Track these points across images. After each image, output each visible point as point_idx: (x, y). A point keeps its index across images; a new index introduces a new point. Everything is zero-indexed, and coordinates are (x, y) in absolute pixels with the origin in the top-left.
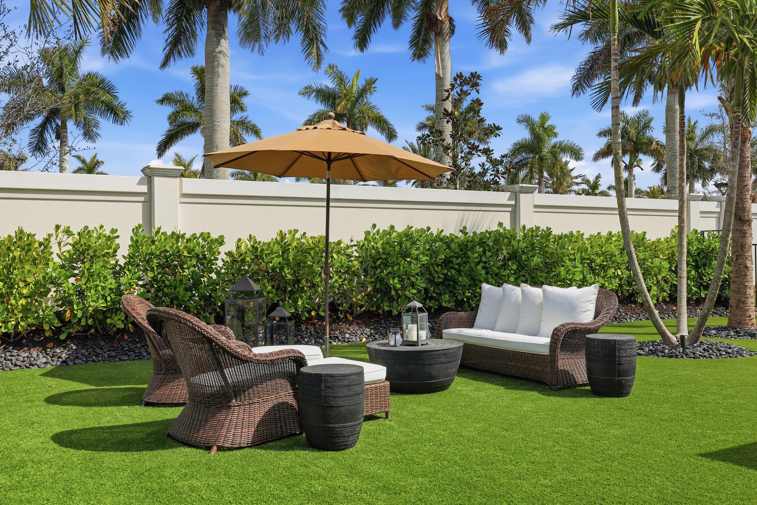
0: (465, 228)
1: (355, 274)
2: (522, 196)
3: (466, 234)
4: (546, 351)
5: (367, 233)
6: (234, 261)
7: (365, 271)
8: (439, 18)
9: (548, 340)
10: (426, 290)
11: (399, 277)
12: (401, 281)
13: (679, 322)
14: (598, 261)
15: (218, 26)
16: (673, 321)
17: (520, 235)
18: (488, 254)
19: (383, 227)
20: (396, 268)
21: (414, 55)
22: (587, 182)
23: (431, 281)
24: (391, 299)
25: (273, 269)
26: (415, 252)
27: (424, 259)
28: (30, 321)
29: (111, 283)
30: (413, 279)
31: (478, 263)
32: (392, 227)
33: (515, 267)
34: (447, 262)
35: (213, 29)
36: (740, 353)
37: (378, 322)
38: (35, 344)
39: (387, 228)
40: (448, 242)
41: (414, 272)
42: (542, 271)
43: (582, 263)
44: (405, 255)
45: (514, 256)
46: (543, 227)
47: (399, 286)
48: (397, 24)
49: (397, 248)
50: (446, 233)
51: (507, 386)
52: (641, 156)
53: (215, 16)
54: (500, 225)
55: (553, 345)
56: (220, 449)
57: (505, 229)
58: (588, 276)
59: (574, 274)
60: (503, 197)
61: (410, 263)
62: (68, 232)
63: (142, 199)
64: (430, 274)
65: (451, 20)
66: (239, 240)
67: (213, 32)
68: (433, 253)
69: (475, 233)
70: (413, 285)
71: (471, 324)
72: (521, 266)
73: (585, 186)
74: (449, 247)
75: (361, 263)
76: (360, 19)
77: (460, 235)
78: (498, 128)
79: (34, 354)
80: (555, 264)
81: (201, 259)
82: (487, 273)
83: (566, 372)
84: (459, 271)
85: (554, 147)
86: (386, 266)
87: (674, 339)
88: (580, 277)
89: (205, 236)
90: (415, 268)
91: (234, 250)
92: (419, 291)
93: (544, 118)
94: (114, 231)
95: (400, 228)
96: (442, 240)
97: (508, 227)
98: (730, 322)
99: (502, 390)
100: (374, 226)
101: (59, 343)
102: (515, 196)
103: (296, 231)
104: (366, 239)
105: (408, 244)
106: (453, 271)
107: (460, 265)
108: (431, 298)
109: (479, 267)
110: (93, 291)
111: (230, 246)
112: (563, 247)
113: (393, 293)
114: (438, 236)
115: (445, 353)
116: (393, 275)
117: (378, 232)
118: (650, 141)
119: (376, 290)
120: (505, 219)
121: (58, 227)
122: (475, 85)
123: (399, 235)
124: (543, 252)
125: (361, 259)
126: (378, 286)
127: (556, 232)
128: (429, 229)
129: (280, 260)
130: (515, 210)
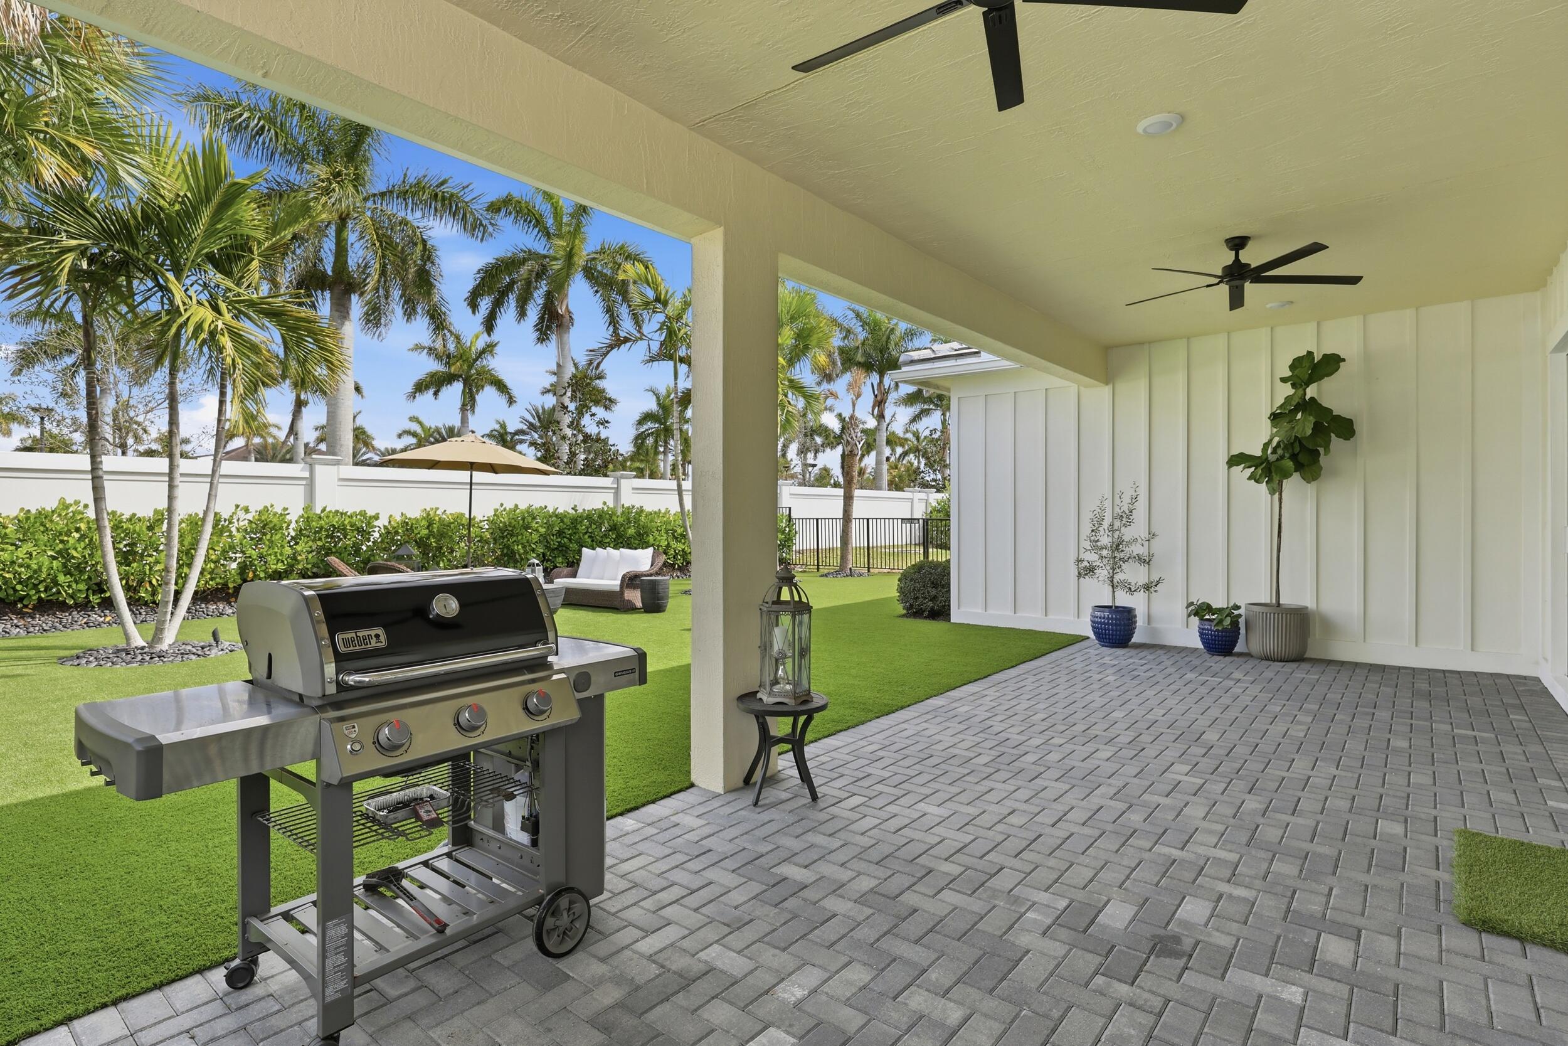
0: (576, 506)
1: (487, 542)
2: (623, 481)
3: (576, 511)
4: (618, 589)
5: (496, 510)
6: (388, 532)
7: (495, 539)
8: (560, 311)
9: (619, 582)
10: (544, 555)
11: (522, 544)
12: (524, 547)
15: (342, 309)
17: (620, 511)
18: (594, 526)
19: (509, 506)
20: (520, 537)
21: (538, 339)
23: (547, 547)
25: (421, 538)
26: (534, 525)
27: (542, 530)
28: (218, 580)
29: (288, 551)
30: (534, 546)
31: (586, 533)
32: (516, 506)
33: (614, 536)
34: (560, 533)
35: (337, 311)
38: (220, 600)
39: (512, 507)
40: (561, 517)
41: (534, 541)
42: (635, 539)
43: (667, 533)
44: (527, 527)
45: (614, 528)
46: (637, 505)
47: (522, 551)
48: (522, 313)
49: (521, 522)
50: (561, 510)
51: (593, 611)
53: (339, 299)
54: (605, 503)
55: (622, 586)
57: (608, 507)
58: (671, 543)
59: (660, 541)
60: (608, 482)
61: (531, 533)
62: (247, 510)
63: (304, 482)
64: (547, 542)
65: (570, 312)
66: (391, 516)
67: (337, 314)
68: (549, 526)
69: (584, 510)
70: (533, 550)
71: (574, 575)
72: (619, 536)
74: (562, 521)
75: (492, 533)
76: (485, 304)
77: (572, 512)
78: (607, 422)
79: (221, 606)
81: (360, 530)
82: (593, 541)
83: (629, 601)
84: (570, 540)
86: (512, 535)
89: (363, 513)
90: (535, 537)
91: (387, 524)
92: (538, 555)
94: (285, 509)
95: (523, 506)
96: (556, 516)
97: (611, 506)
99: (590, 613)
100: (502, 505)
102: (618, 481)
103: (437, 509)
104: (495, 515)
105: (530, 519)
106: (566, 540)
107: (570, 534)
108: (548, 560)
109: (586, 536)
110: (273, 557)
111: (382, 522)
112: (652, 521)
113: (517, 556)
114: (554, 513)
115: (553, 591)
116: (517, 542)
117: (505, 509)
119: (503, 555)
120: (609, 499)
121: (237, 506)
123: (522, 512)
124: (637, 525)
125: (491, 531)
126: (505, 551)
127: (648, 508)
128: (546, 507)
129: (427, 532)
130: (617, 492)
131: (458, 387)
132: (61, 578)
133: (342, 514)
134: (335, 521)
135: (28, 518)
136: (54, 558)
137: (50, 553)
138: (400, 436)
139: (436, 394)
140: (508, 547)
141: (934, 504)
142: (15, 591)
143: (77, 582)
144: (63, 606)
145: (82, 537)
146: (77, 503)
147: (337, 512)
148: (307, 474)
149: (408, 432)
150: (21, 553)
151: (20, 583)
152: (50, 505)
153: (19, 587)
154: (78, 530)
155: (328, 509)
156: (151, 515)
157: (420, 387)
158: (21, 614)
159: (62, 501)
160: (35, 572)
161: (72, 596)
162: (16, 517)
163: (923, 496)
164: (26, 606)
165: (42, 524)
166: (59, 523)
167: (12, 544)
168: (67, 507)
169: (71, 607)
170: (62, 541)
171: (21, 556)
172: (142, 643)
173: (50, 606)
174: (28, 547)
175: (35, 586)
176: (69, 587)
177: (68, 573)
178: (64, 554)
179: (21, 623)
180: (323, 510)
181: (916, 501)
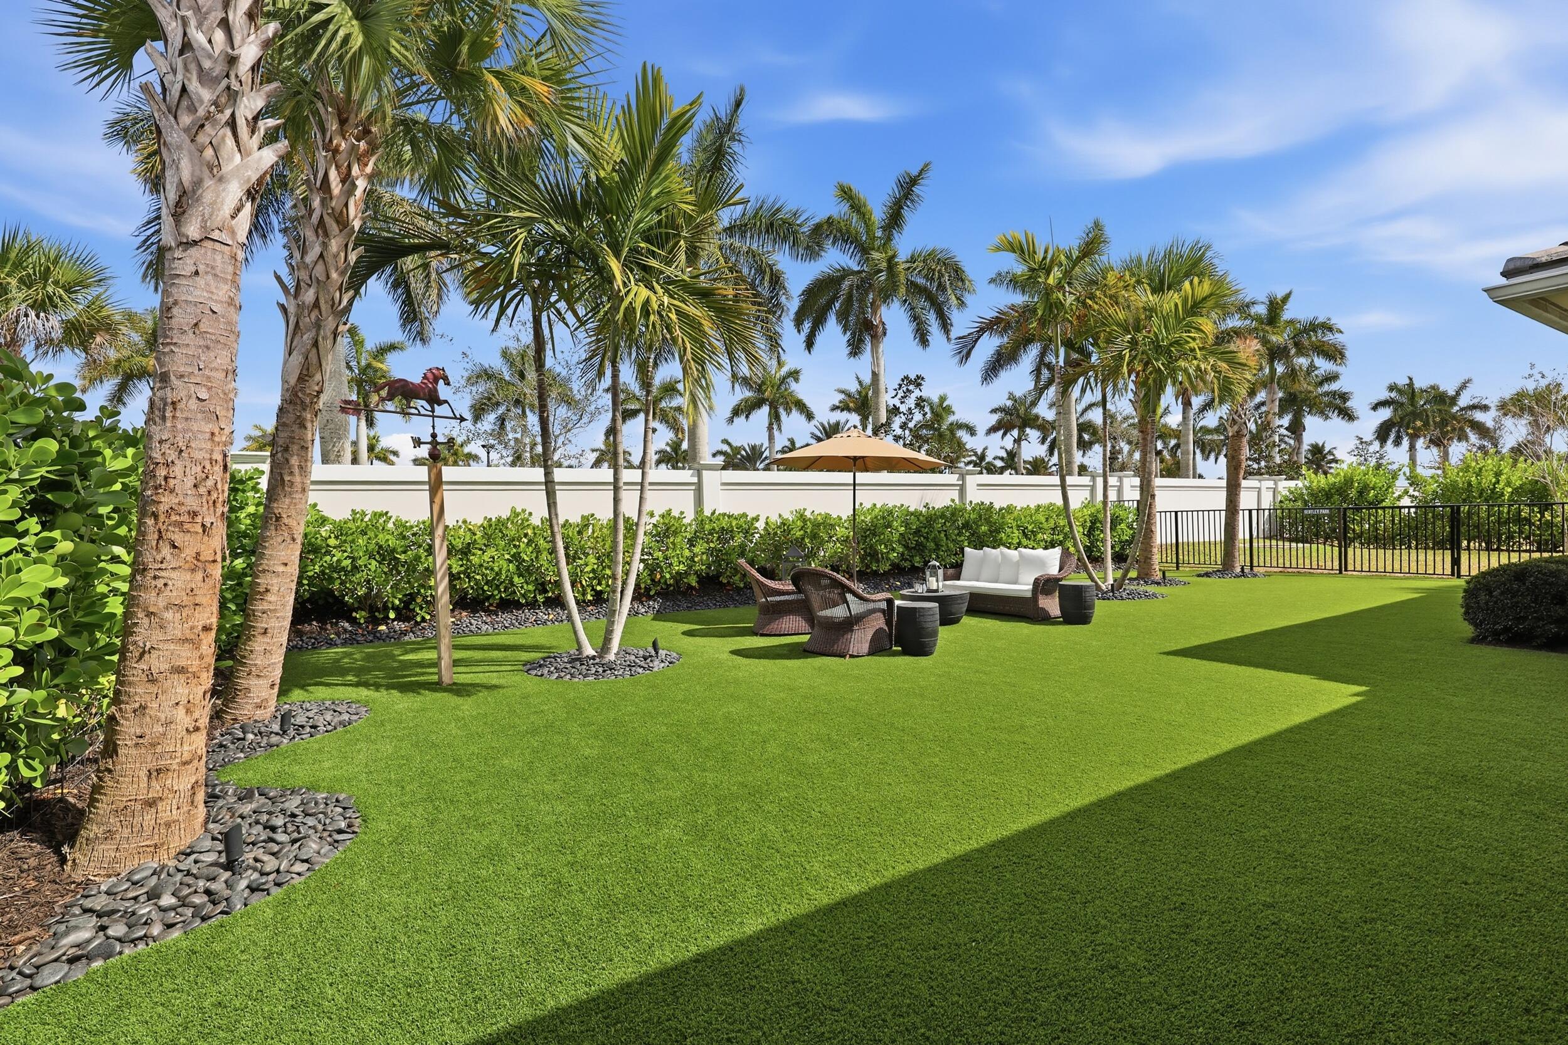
0: (927, 504)
1: (852, 541)
2: (966, 477)
3: (929, 509)
4: (1029, 595)
6: (768, 534)
7: (858, 539)
8: (874, 323)
9: (1031, 587)
11: (884, 543)
13: (1106, 574)
14: (1030, 528)
16: (1102, 575)
17: (969, 509)
18: (948, 524)
19: (867, 505)
20: (882, 537)
22: (976, 454)
23: (906, 547)
24: (878, 561)
26: (894, 524)
27: (901, 529)
30: (894, 545)
32: (873, 504)
34: (917, 532)
36: (1154, 596)
37: (867, 579)
39: (871, 506)
40: (917, 514)
41: (894, 540)
44: (887, 526)
45: (966, 525)
46: (987, 502)
49: (881, 521)
50: (915, 509)
52: (1028, 430)
54: (953, 501)
55: (1034, 590)
56: (852, 656)
57: (956, 505)
60: (951, 478)
61: (891, 532)
63: (693, 487)
64: (906, 541)
65: (883, 324)
68: (907, 524)
69: (936, 508)
71: (960, 578)
73: (974, 458)
74: (918, 519)
75: (854, 532)
77: (924, 510)
80: (998, 531)
83: (1043, 609)
84: (927, 538)
85: (951, 424)
86: (874, 535)
87: (1104, 587)
88: (1016, 541)
89: (746, 516)
90: (896, 537)
91: (766, 526)
93: (943, 399)
94: (682, 513)
96: (912, 514)
97: (959, 503)
98: (1139, 574)
101: (650, 598)
102: (962, 477)
104: (854, 514)
105: (888, 518)
106: (922, 539)
107: (927, 533)
111: (762, 524)
112: (1003, 517)
114: (909, 511)
116: (881, 542)
118: (1037, 417)
120: (955, 495)
122: (918, 385)
123: (881, 511)
124: (988, 521)
125: (853, 530)
129: (802, 532)
130: (962, 490)
131: (765, 409)
132: (516, 580)
133: (729, 516)
134: (724, 523)
135: (490, 526)
136: (510, 561)
137: (507, 557)
138: (714, 455)
139: (747, 417)
140: (871, 547)
141: (1285, 493)
142: (484, 591)
143: (527, 583)
144: (518, 605)
145: (530, 542)
146: (524, 511)
147: (725, 514)
148: (695, 480)
149: (720, 453)
150: (486, 557)
151: (486, 584)
152: (505, 514)
153: (486, 588)
154: (526, 535)
155: (717, 513)
156: (579, 520)
157: (736, 412)
158: (488, 612)
159: (513, 510)
160: (497, 574)
161: (524, 596)
162: (482, 525)
163: (1271, 484)
164: (491, 605)
165: (501, 531)
166: (511, 530)
167: (480, 549)
168: (518, 515)
169: (523, 605)
170: (515, 546)
171: (487, 559)
172: (593, 653)
173: (508, 605)
174: (492, 552)
175: (498, 587)
176: (523, 587)
177: (520, 575)
178: (516, 557)
179: (489, 620)
180: (713, 513)
181: (1263, 490)
